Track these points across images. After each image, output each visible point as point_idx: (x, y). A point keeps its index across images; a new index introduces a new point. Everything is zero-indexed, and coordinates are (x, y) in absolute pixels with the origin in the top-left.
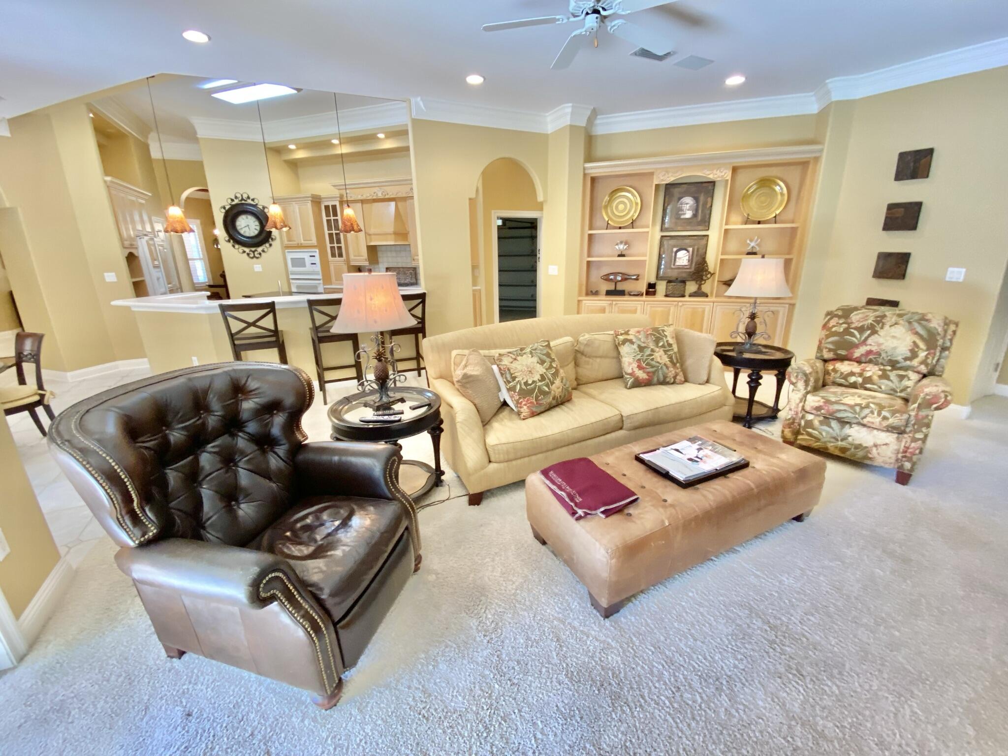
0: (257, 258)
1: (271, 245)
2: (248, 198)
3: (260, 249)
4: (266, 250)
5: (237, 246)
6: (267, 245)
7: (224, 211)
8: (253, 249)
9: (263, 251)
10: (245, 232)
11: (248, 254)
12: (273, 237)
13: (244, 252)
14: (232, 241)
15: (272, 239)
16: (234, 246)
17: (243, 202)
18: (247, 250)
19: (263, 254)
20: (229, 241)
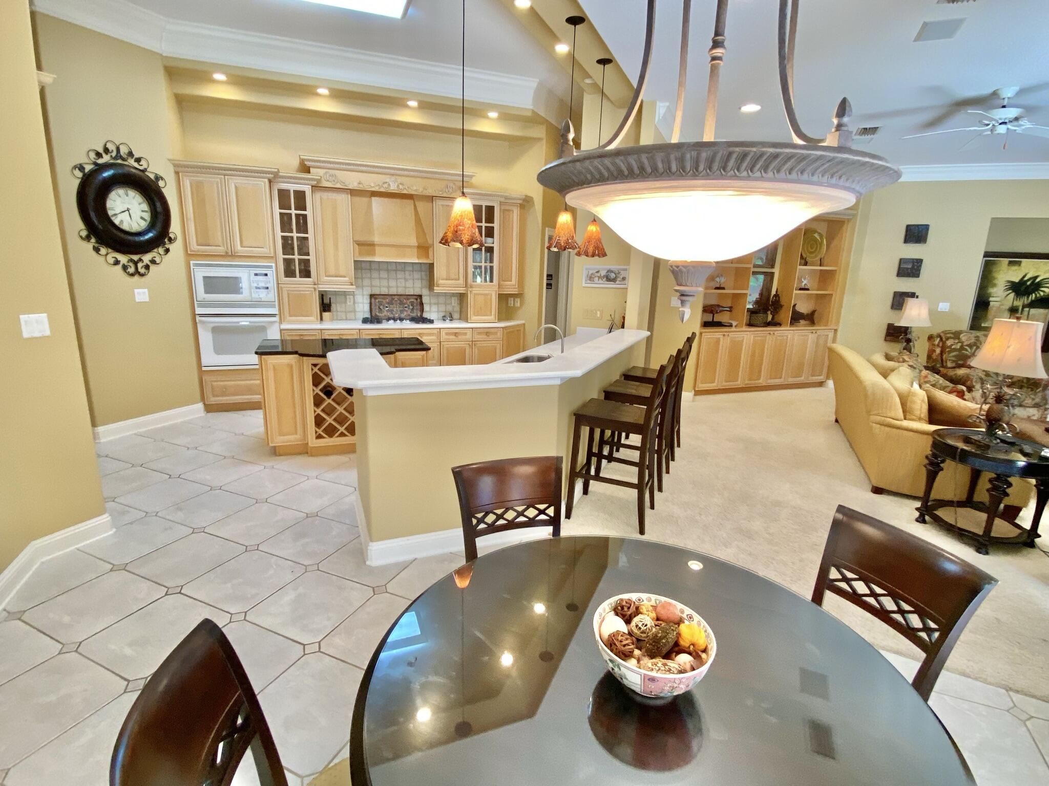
0: (142, 275)
1: (167, 251)
2: (131, 154)
3: (147, 258)
4: (158, 260)
5: (103, 251)
6: (161, 250)
7: (79, 174)
8: (135, 258)
9: (153, 262)
10: (122, 222)
11: (125, 268)
12: (172, 235)
13: (117, 262)
14: (93, 240)
15: (170, 240)
16: (97, 250)
17: (119, 161)
18: (123, 259)
19: (152, 267)
20: (88, 238)
